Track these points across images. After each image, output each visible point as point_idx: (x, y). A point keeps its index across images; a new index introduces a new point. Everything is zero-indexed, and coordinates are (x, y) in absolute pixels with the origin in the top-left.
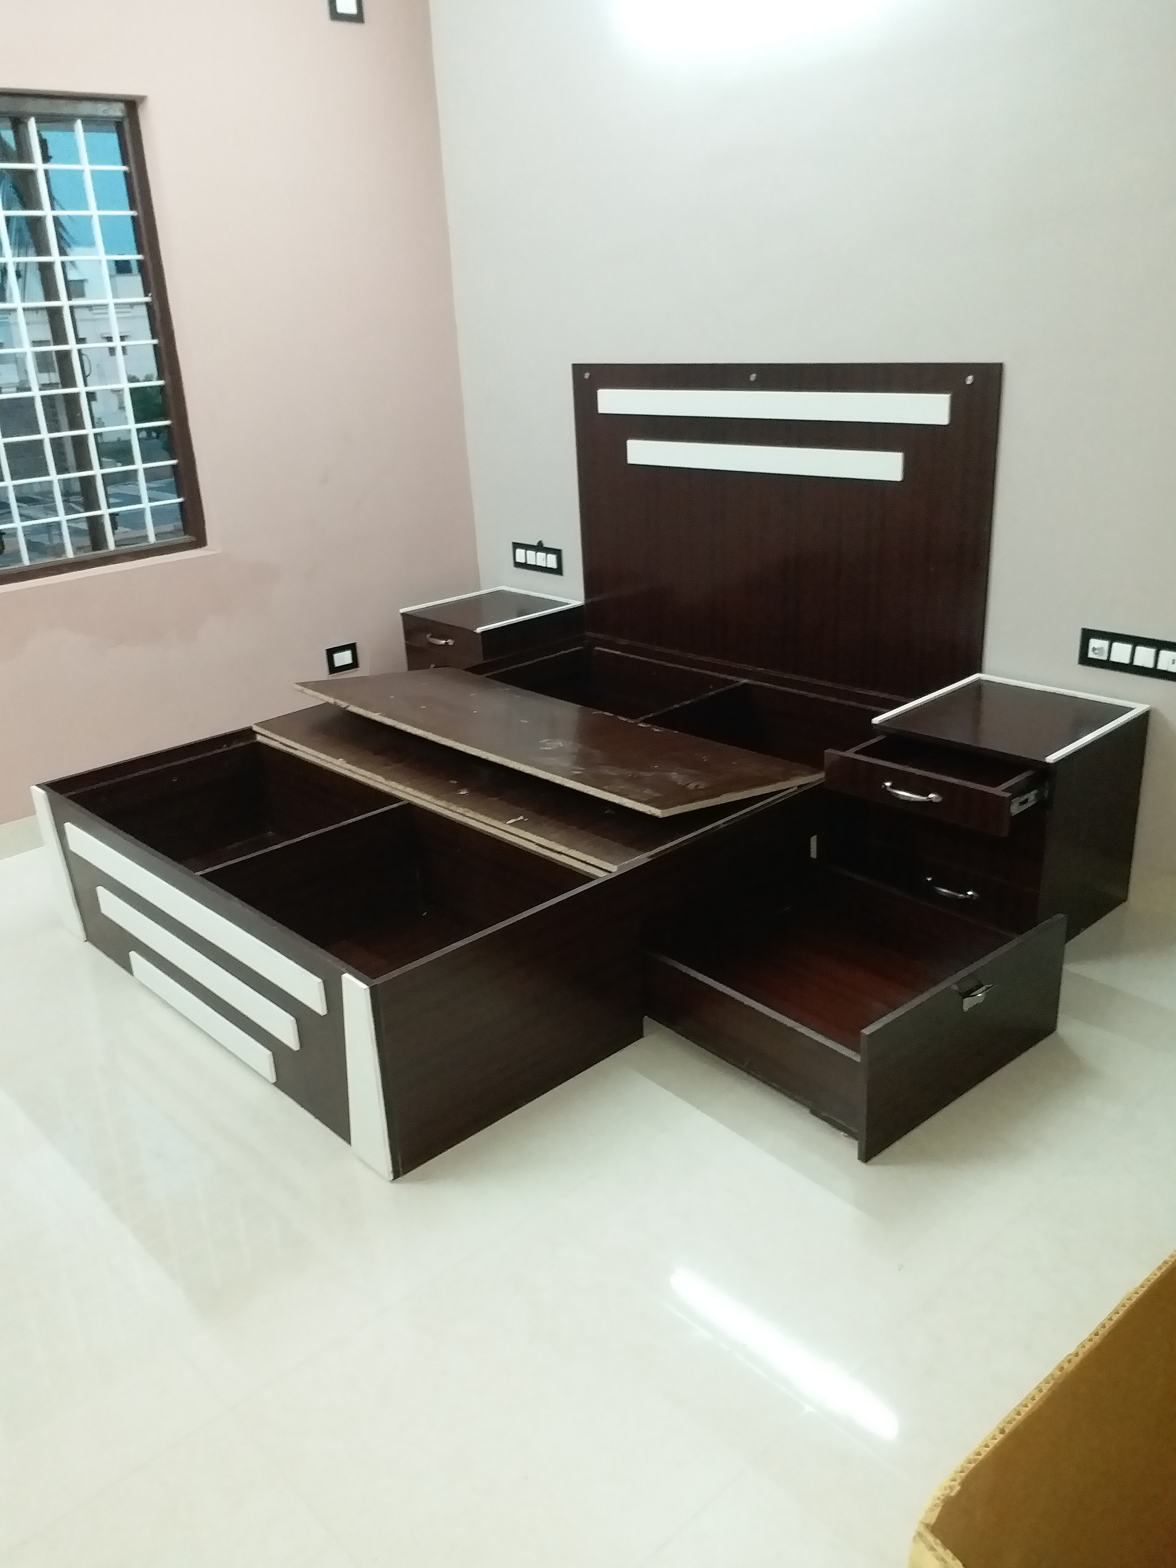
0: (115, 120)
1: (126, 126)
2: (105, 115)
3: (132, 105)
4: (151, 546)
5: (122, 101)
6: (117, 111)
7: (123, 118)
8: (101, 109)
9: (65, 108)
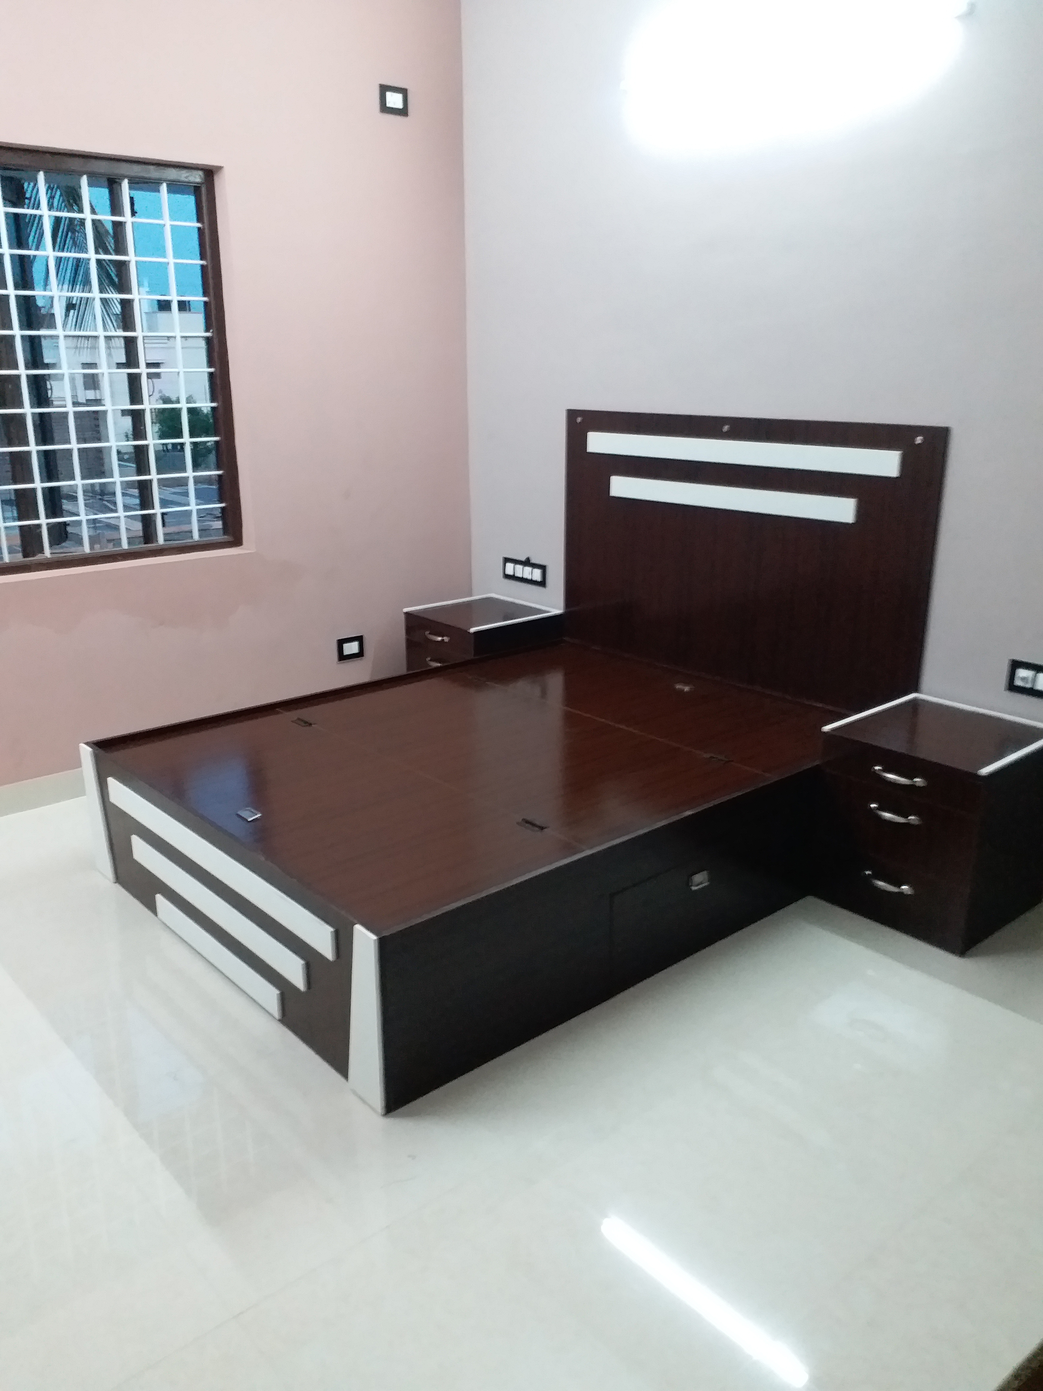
0: (195, 185)
1: (204, 190)
2: (186, 180)
3: (210, 173)
4: (196, 543)
5: (202, 169)
6: (197, 177)
7: (202, 183)
8: (183, 176)
9: (153, 173)
